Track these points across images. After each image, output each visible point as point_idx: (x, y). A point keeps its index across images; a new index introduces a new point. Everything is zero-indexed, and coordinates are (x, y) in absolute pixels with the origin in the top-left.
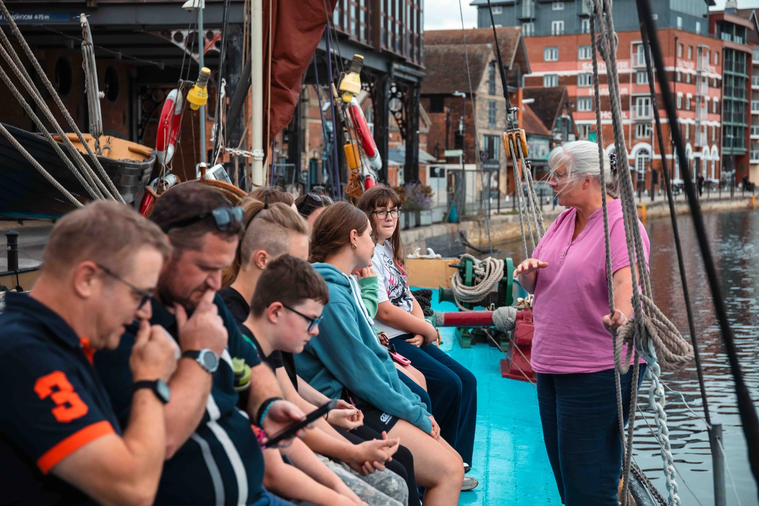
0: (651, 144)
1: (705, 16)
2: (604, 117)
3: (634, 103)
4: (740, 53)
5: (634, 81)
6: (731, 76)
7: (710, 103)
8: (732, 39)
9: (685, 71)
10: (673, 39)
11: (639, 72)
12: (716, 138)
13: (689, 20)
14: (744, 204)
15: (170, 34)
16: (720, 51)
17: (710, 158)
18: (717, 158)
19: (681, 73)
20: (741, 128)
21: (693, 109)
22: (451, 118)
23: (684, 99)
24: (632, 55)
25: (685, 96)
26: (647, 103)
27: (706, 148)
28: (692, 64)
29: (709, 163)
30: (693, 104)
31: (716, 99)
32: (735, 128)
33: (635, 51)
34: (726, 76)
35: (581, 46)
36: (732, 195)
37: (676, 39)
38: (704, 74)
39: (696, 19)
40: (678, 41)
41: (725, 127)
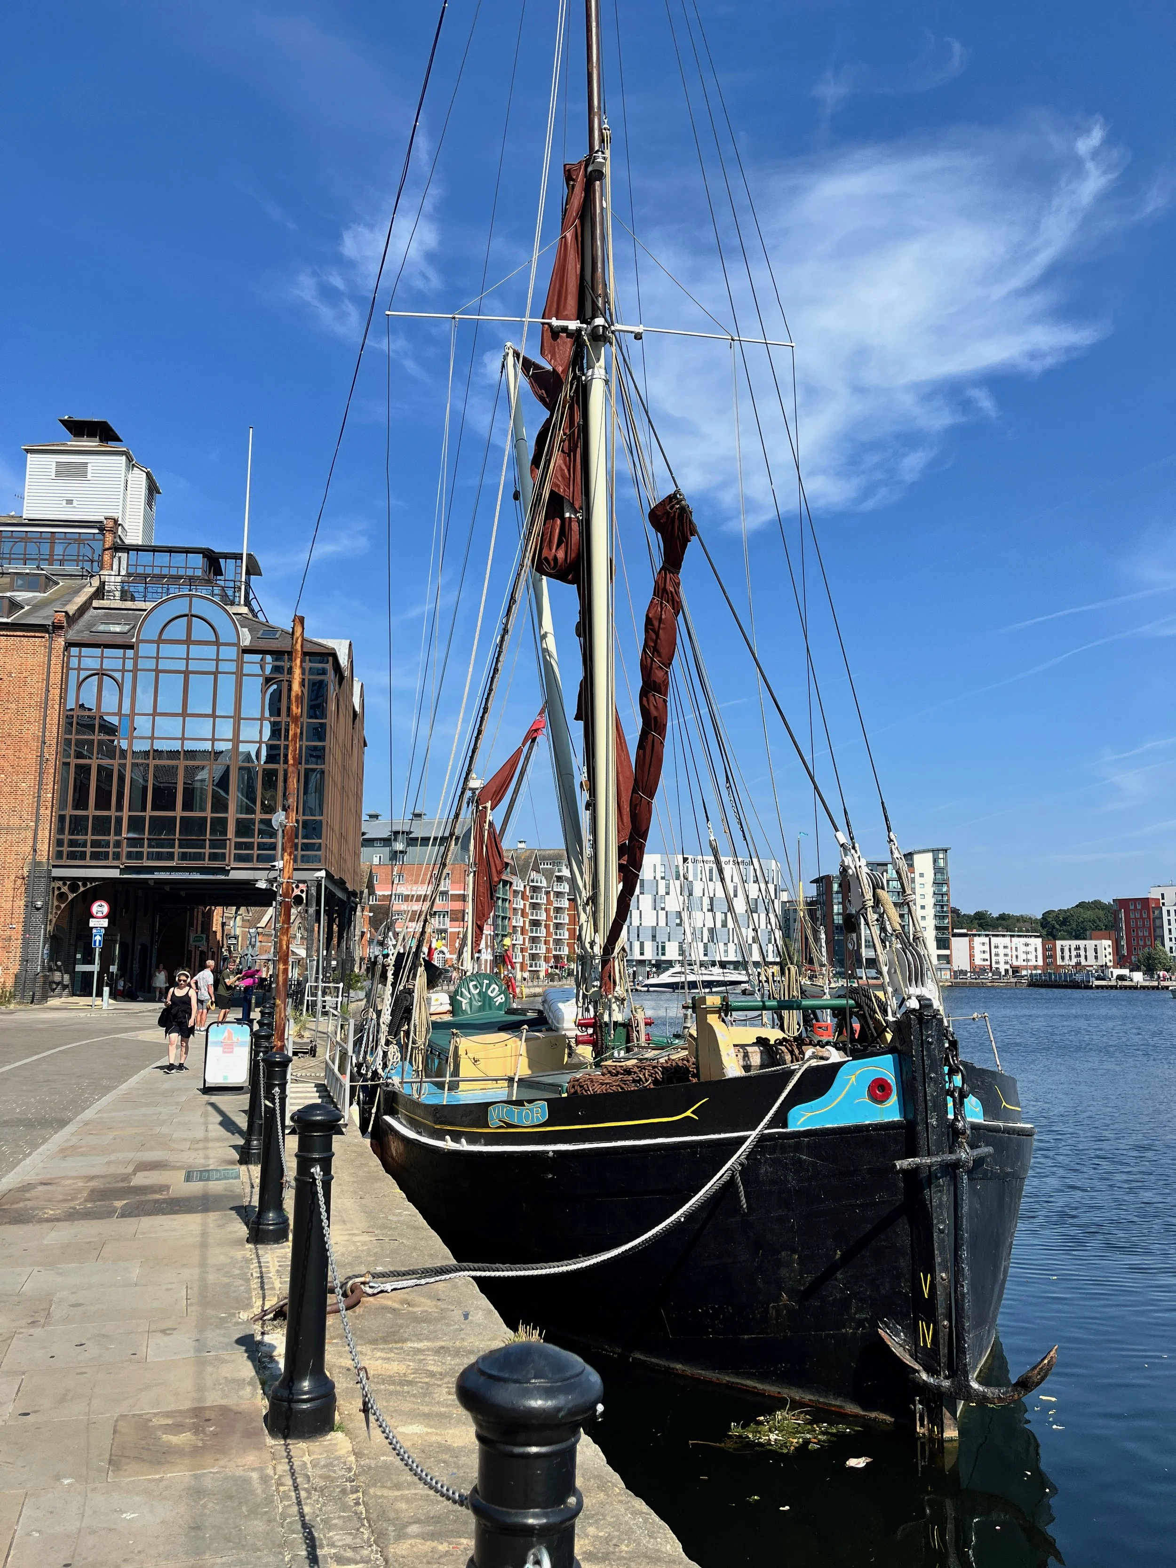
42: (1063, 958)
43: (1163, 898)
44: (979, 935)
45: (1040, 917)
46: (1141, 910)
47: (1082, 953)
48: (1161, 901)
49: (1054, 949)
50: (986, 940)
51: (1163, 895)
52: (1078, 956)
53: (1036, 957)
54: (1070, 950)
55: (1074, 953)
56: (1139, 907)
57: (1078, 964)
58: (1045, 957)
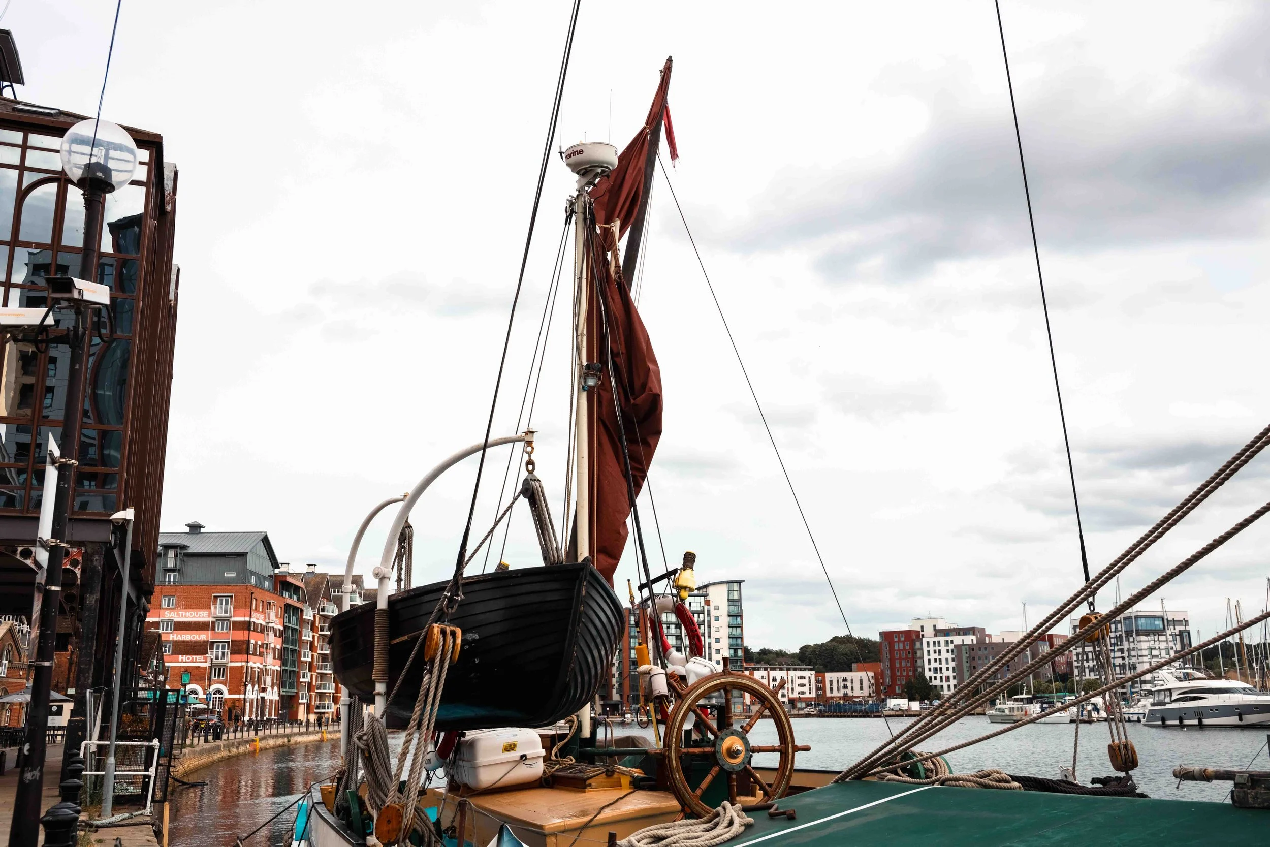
0: (226, 686)
1: (271, 576)
2: (182, 660)
3: (212, 649)
4: (296, 609)
5: (213, 629)
6: (289, 627)
7: (275, 648)
8: (291, 597)
9: (257, 622)
10: (249, 595)
11: (217, 620)
12: (277, 680)
13: (261, 578)
14: (317, 737)
15: (17, 550)
16: (283, 607)
17: (272, 698)
18: (277, 698)
19: (254, 623)
20: (294, 671)
21: (261, 655)
22: (74, 657)
23: (255, 645)
24: (213, 607)
25: (256, 643)
26: (223, 648)
27: (269, 689)
28: (263, 616)
29: (271, 701)
30: (262, 650)
31: (278, 647)
32: (290, 671)
33: (215, 603)
34: (286, 627)
35: (164, 596)
36: (307, 730)
37: (252, 593)
38: (270, 625)
39: (265, 578)
40: (253, 596)
41: (283, 670)
42: (831, 689)
43: (922, 631)
44: (759, 669)
45: (797, 651)
46: (904, 642)
47: (849, 684)
48: (921, 633)
49: (824, 681)
50: (765, 673)
51: (922, 627)
52: (845, 687)
53: (810, 689)
54: (838, 681)
55: (842, 684)
56: (902, 639)
57: (846, 695)
58: (818, 689)
